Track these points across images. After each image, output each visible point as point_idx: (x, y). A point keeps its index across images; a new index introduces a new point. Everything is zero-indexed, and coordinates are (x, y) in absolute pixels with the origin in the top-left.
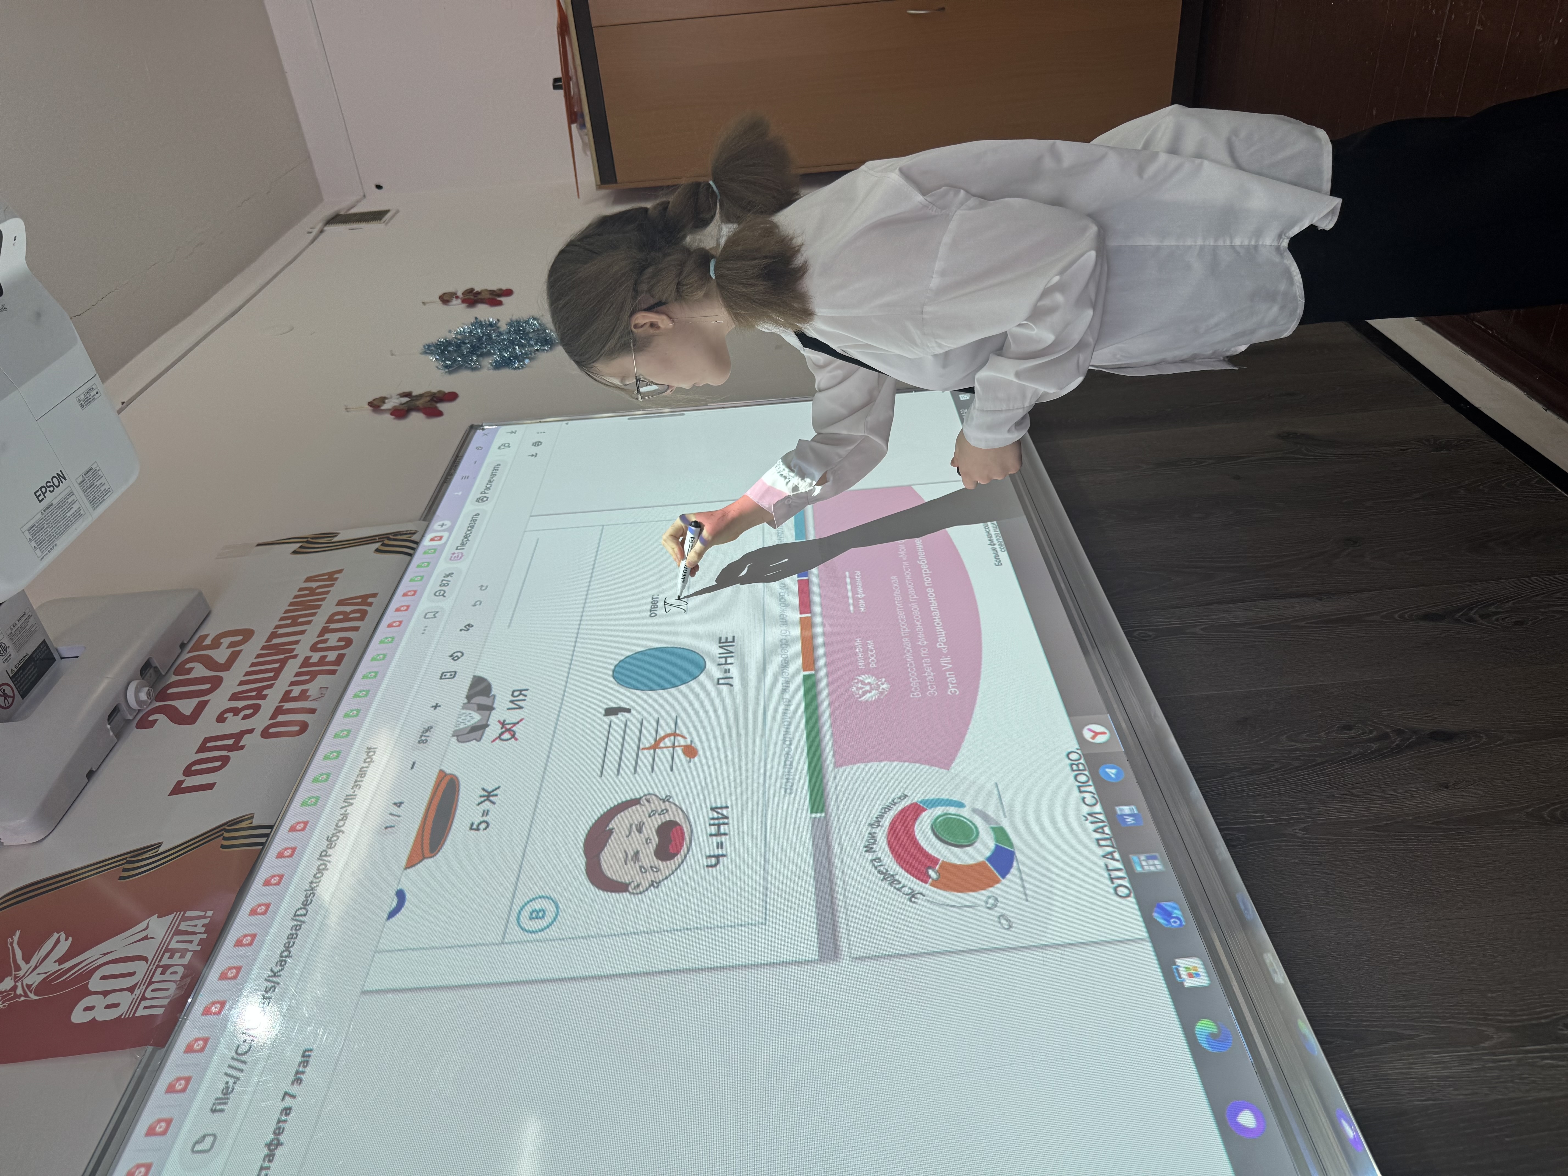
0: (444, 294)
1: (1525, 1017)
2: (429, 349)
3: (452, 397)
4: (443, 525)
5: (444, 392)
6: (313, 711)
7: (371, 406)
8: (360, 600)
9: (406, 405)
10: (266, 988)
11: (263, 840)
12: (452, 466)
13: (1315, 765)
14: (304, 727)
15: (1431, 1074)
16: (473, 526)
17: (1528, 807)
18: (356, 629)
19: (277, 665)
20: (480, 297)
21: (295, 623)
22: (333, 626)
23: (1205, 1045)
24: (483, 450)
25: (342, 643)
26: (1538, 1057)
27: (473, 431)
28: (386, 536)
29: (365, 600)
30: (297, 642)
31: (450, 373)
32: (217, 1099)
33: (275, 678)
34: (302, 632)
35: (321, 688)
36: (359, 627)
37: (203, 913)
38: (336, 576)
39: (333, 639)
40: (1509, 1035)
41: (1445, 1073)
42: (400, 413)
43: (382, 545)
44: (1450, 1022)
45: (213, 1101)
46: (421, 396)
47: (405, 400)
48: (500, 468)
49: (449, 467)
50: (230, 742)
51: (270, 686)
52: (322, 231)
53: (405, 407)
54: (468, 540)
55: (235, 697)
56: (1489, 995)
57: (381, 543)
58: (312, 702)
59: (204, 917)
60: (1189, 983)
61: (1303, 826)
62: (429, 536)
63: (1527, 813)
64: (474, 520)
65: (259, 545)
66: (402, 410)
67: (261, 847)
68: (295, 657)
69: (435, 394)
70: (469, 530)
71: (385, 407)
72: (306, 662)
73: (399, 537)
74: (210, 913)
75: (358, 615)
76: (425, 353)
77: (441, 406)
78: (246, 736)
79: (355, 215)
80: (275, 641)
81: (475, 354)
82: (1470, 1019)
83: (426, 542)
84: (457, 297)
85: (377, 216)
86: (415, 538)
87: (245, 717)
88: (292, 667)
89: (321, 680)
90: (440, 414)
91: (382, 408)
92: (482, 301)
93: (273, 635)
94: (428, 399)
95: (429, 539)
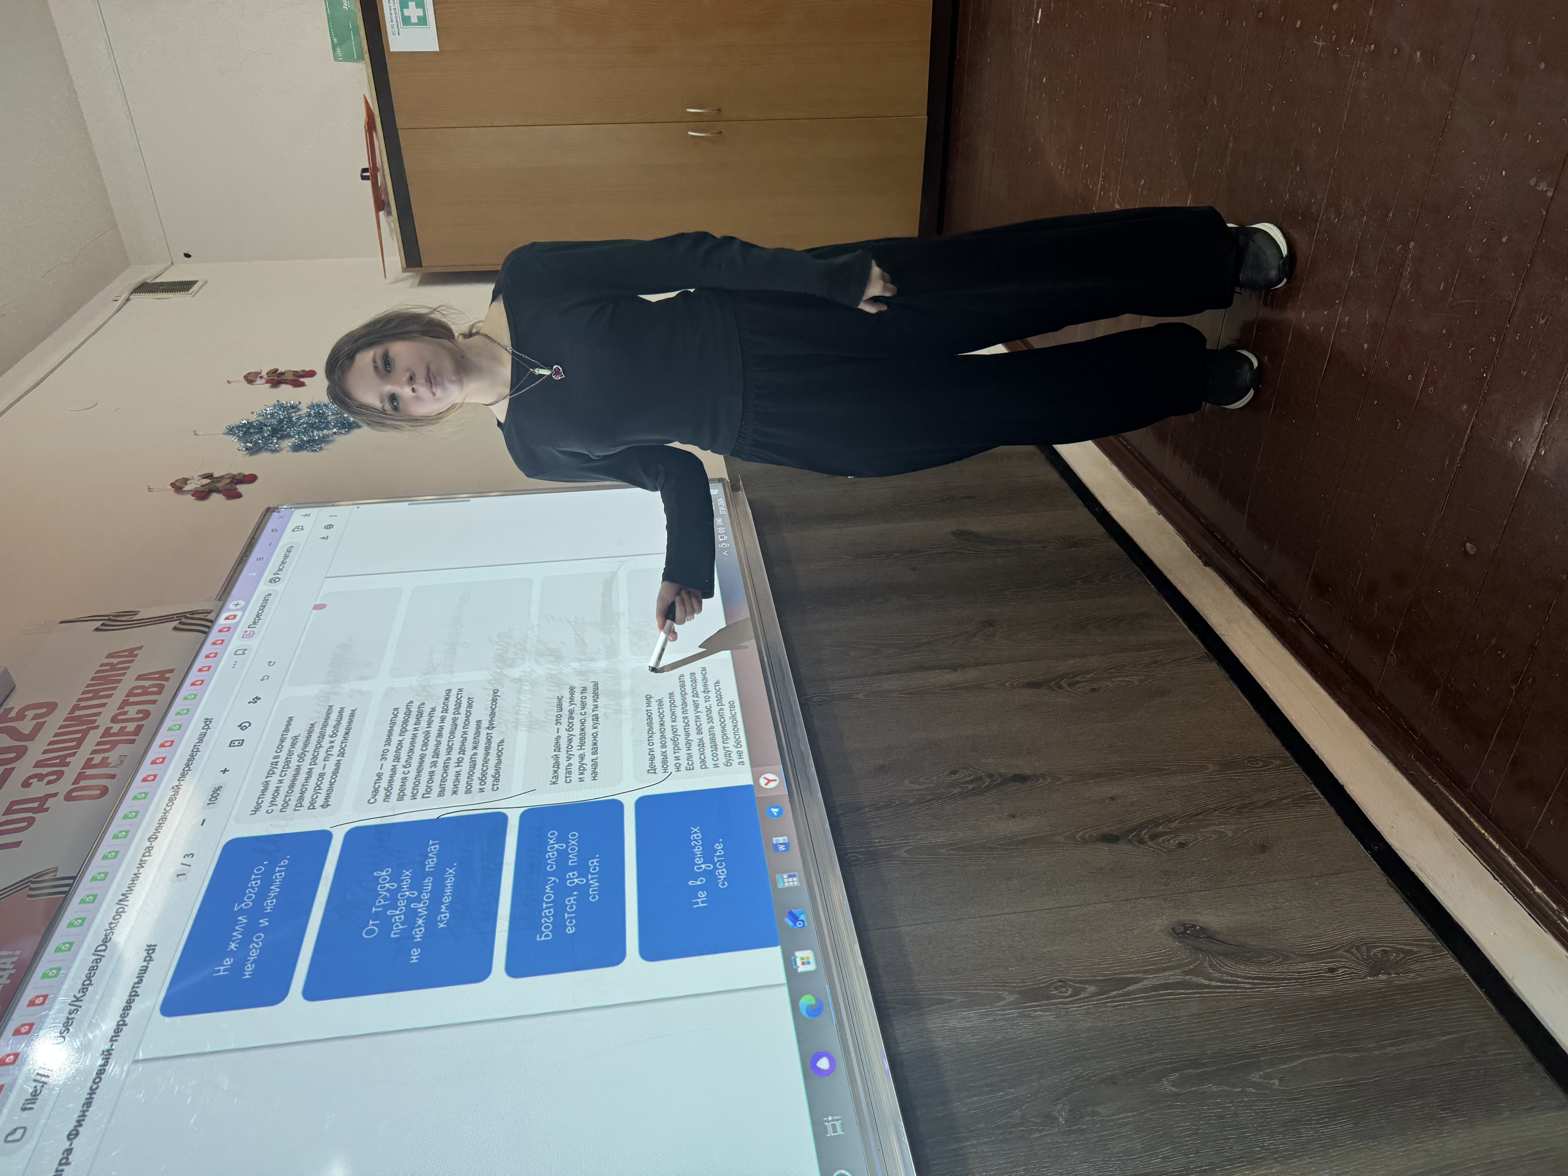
0: (249, 374)
1: (1030, 983)
2: (231, 431)
3: (251, 479)
4: (237, 605)
5: (244, 475)
6: (113, 777)
7: (173, 487)
8: (158, 676)
9: (207, 487)
10: (70, 1011)
11: (67, 889)
12: (248, 547)
13: (925, 802)
14: (105, 791)
15: (958, 1026)
16: (265, 606)
17: (1066, 832)
18: (154, 702)
19: (80, 735)
20: (283, 377)
21: (96, 696)
22: (132, 699)
23: (804, 1013)
24: (278, 532)
25: (141, 715)
26: (1032, 1011)
27: (268, 514)
28: (183, 615)
29: (162, 675)
30: (98, 714)
31: (251, 454)
32: (26, 1100)
33: (78, 746)
34: (104, 705)
35: (120, 756)
36: (157, 701)
37: (11, 953)
38: (135, 652)
39: (132, 712)
40: (1017, 996)
41: (968, 1025)
42: (202, 495)
43: (179, 623)
44: (980, 989)
45: (23, 1102)
46: (222, 477)
47: (207, 481)
48: (293, 550)
49: (245, 548)
50: (36, 805)
51: (74, 754)
52: (128, 300)
53: (206, 489)
54: (260, 619)
55: (38, 765)
56: (1010, 969)
57: (179, 621)
58: (113, 768)
59: (13, 956)
60: (801, 969)
61: (907, 848)
62: (224, 615)
63: (1066, 836)
64: (266, 600)
65: (61, 622)
66: (203, 491)
67: (64, 895)
68: (97, 727)
69: (235, 475)
70: (261, 610)
71: (187, 488)
72: (107, 732)
73: (196, 616)
74: (18, 953)
75: (156, 689)
76: (228, 434)
77: (241, 488)
78: (50, 799)
79: (162, 284)
80: (77, 713)
81: (275, 437)
82: (994, 986)
83: (222, 621)
84: (261, 377)
85: (184, 286)
86: (211, 617)
87: (49, 782)
88: (94, 736)
89: (121, 749)
90: (239, 496)
91: (184, 489)
92: (285, 382)
93: (76, 708)
94: (228, 481)
95: (224, 618)
